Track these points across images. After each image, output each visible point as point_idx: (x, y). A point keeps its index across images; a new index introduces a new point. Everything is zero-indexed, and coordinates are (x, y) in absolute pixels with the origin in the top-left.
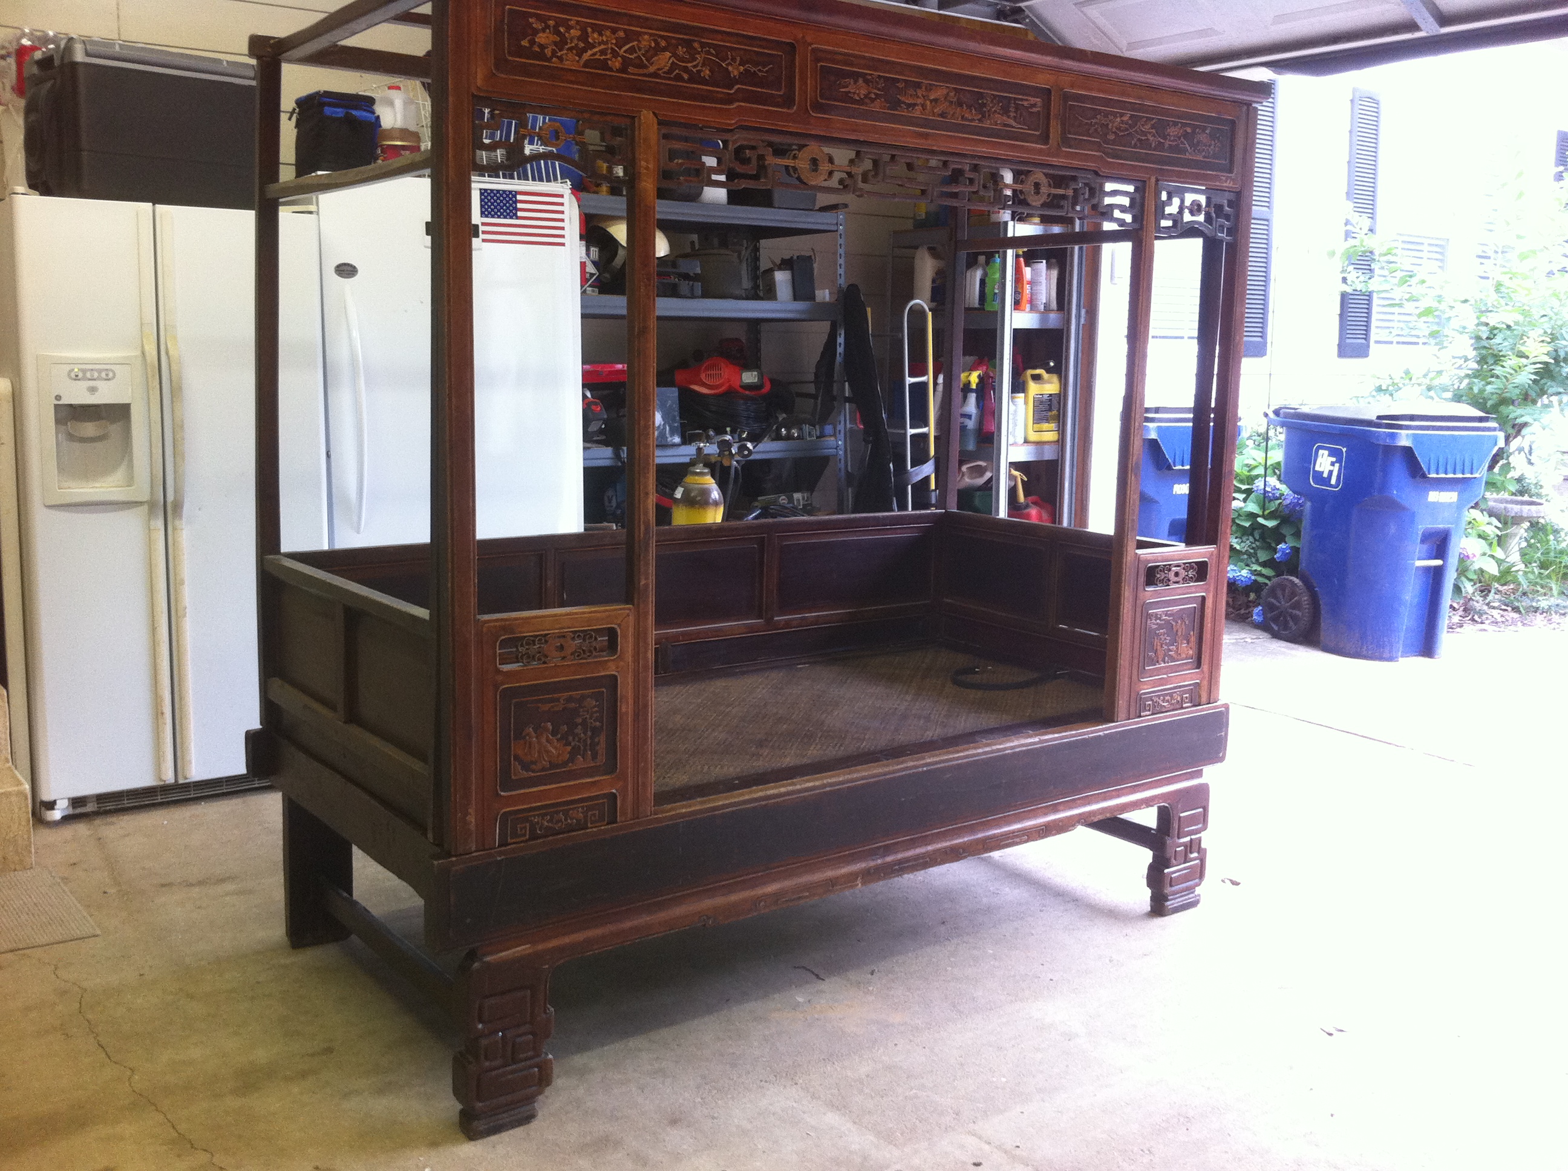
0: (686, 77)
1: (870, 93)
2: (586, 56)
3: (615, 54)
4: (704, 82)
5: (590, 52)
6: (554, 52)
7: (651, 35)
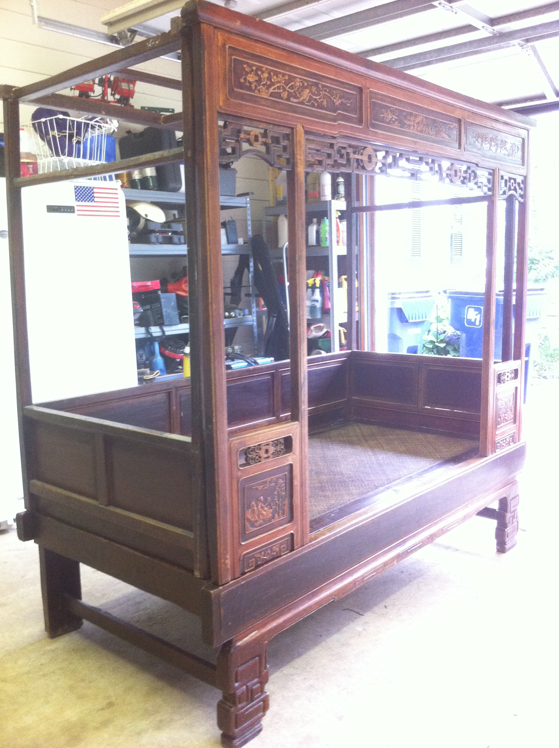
0: (316, 104)
1: (392, 118)
2: (271, 90)
3: (284, 90)
4: (323, 108)
5: (273, 88)
6: (256, 87)
7: (301, 79)
